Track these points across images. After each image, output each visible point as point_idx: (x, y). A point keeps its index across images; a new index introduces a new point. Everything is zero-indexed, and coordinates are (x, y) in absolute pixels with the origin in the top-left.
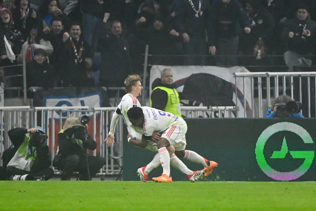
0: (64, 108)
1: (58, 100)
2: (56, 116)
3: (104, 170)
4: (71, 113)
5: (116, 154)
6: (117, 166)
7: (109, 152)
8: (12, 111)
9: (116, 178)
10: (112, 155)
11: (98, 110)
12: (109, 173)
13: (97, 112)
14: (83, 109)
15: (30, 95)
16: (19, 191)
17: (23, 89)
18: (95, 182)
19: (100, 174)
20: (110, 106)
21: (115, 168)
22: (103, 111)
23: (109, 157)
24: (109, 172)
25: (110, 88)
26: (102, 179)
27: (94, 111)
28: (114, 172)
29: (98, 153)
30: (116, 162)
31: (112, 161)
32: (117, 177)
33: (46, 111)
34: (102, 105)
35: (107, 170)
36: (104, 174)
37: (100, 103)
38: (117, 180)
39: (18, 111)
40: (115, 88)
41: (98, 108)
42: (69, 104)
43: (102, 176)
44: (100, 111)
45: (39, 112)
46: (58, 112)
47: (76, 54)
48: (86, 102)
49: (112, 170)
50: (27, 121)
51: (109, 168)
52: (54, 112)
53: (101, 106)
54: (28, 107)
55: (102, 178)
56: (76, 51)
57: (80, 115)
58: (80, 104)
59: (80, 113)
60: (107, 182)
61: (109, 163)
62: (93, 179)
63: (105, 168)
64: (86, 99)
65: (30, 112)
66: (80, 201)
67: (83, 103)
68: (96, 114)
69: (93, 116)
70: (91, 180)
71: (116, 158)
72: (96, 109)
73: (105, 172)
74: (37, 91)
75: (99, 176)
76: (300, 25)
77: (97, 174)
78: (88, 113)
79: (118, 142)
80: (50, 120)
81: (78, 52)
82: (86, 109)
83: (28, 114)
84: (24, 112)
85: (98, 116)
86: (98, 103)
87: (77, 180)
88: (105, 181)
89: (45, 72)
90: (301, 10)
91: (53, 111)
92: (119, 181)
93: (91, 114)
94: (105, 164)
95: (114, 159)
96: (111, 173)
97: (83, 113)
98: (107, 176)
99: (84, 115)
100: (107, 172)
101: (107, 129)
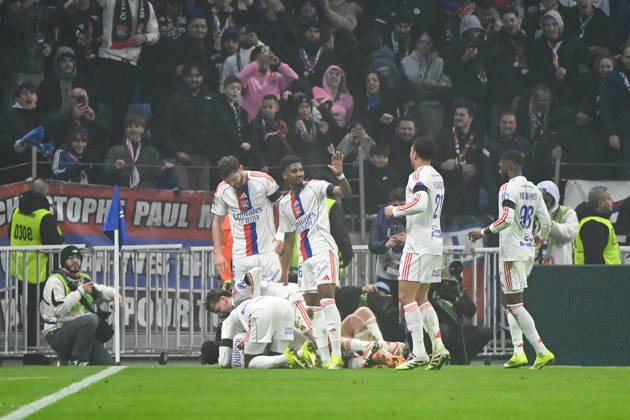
3: (489, 348)
7: (499, 319)
10: (503, 325)
11: (481, 253)
12: (497, 354)
13: (479, 255)
14: (455, 250)
16: (354, 382)
17: (359, 218)
18: (476, 367)
19: (485, 354)
22: (488, 253)
23: (498, 327)
24: (498, 351)
26: (487, 363)
27: (474, 253)
28: (507, 351)
29: (480, 320)
31: (503, 334)
34: (487, 244)
35: (495, 348)
36: (490, 354)
37: (485, 240)
41: (480, 248)
43: (486, 357)
44: (484, 253)
47: (458, 151)
48: (460, 239)
49: (503, 348)
50: (367, 269)
51: (499, 346)
53: (485, 246)
55: (488, 361)
56: (458, 146)
57: (451, 259)
58: (451, 242)
59: (451, 256)
60: (495, 367)
61: (499, 338)
63: (492, 346)
64: (461, 234)
66: (452, 399)
67: (455, 241)
68: (478, 259)
69: (472, 261)
70: (469, 364)
72: (477, 249)
73: (492, 351)
75: (482, 358)
77: (480, 354)
78: (464, 256)
81: (461, 149)
82: (461, 251)
83: (367, 258)
84: (361, 256)
85: (481, 261)
88: (491, 366)
93: (469, 258)
94: (492, 338)
96: (502, 354)
97: (456, 256)
98: (494, 358)
99: (458, 260)
100: (495, 351)
101: (495, 282)
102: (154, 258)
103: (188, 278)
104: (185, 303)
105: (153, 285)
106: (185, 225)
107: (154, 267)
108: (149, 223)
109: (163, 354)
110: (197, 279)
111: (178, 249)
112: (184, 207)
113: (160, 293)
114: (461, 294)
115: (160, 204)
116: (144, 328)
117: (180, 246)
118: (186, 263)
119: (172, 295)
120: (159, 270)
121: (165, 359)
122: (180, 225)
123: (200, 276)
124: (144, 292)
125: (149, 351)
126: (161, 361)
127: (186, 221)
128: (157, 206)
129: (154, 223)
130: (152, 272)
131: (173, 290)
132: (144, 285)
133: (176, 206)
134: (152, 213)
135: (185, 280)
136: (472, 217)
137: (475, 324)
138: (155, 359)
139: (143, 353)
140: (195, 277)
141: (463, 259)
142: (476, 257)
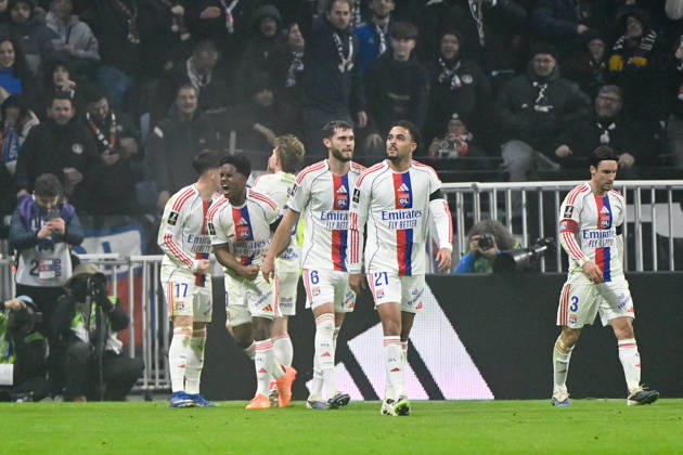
3: (150, 380)
11: (139, 262)
12: (160, 387)
13: (135, 266)
14: (107, 260)
18: (134, 403)
19: (145, 387)
22: (148, 262)
23: (161, 354)
24: (161, 384)
26: (148, 399)
27: (129, 263)
34: (146, 251)
35: (158, 380)
36: (152, 387)
37: (142, 246)
41: (137, 256)
42: (79, 250)
43: (146, 391)
44: (142, 262)
48: (112, 246)
53: (144, 254)
55: (148, 396)
56: (101, 137)
58: (101, 248)
60: (158, 404)
63: (153, 377)
64: (113, 240)
67: (107, 248)
68: (134, 270)
69: (127, 273)
72: (133, 258)
73: (154, 384)
76: (535, 84)
78: (118, 267)
82: (113, 260)
85: (139, 273)
86: (137, 248)
88: (153, 403)
90: (541, 56)
93: (124, 268)
97: (108, 267)
98: (157, 392)
100: (157, 384)
101: (156, 298)
136: (127, 218)
141: (116, 271)
142: (132, 268)
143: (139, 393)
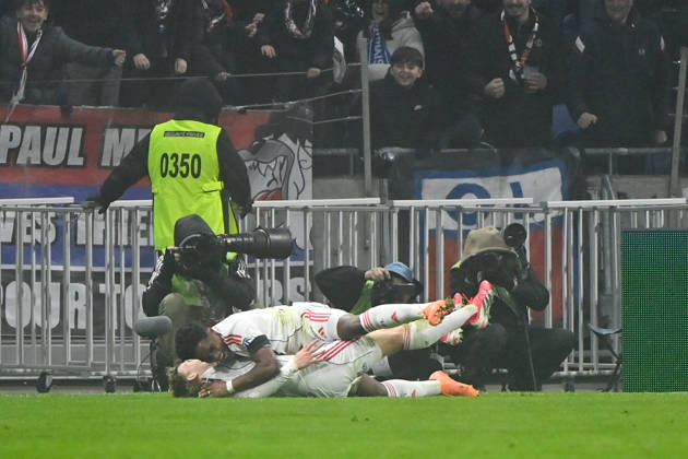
0: (469, 202)
1: (452, 183)
2: (448, 223)
3: (572, 363)
4: (486, 215)
5: (604, 322)
6: (606, 352)
7: (587, 317)
8: (334, 212)
9: (605, 386)
10: (594, 326)
11: (559, 209)
12: (585, 373)
13: (554, 213)
14: (517, 206)
15: (381, 169)
16: (354, 420)
17: (361, 153)
18: (550, 395)
19: (563, 373)
20: (589, 198)
21: (601, 360)
22: (570, 209)
23: (587, 329)
24: (586, 369)
25: (589, 151)
26: (569, 388)
27: (546, 210)
28: (600, 369)
30: (604, 342)
31: (594, 340)
32: (608, 382)
33: (422, 212)
34: (568, 194)
35: (581, 364)
36: (574, 373)
37: (562, 189)
38: (607, 390)
39: (347, 211)
40: (601, 151)
41: (556, 201)
42: (482, 193)
43: (567, 378)
44: (563, 209)
45: (404, 215)
46: (454, 213)
47: (514, 57)
48: (525, 188)
49: (594, 363)
50: (374, 236)
51: (587, 360)
52: (444, 214)
53: (564, 199)
54: (377, 200)
55: (570, 384)
56: (512, 48)
57: (510, 220)
58: (509, 191)
59: (510, 215)
60: (583, 395)
61: (587, 347)
62: (544, 386)
63: (577, 360)
64: (527, 180)
65: (381, 214)
66: (512, 446)
67: (517, 190)
68: (552, 219)
69: (543, 223)
70: (539, 390)
71: (604, 332)
72: (551, 204)
73: (577, 369)
74: (400, 158)
78: (532, 215)
79: (608, 292)
80: (433, 233)
81: (519, 52)
82: (526, 206)
83: (374, 218)
84: (364, 215)
85: (558, 223)
86: (557, 191)
87: (504, 390)
88: (576, 393)
89: (418, 107)
91: (439, 209)
92: (611, 393)
93: (539, 217)
94: (577, 349)
95: (599, 335)
96: (592, 372)
97: (519, 216)
98: (580, 379)
99: (520, 222)
100: (581, 369)
101: (581, 256)
102: (30, 217)
103: (84, 247)
104: (81, 287)
105: (28, 261)
106: (80, 162)
107: (29, 231)
108: (21, 160)
109: (44, 375)
110: (99, 249)
111: (66, 205)
112: (78, 132)
113: (38, 272)
114: (524, 277)
115: (38, 128)
116: (14, 330)
117: (70, 200)
118: (81, 224)
119: (57, 277)
120: (37, 235)
121: (48, 383)
122: (70, 163)
123: (104, 246)
124: (13, 272)
125: (21, 370)
126: (40, 385)
127: (80, 156)
128: (33, 132)
129: (29, 160)
130: (26, 239)
131: (60, 268)
132: (12, 262)
133: (64, 131)
134: (26, 144)
135: (79, 251)
136: (545, 152)
137: (549, 324)
138: (31, 383)
139: (12, 374)
140: (94, 246)
141: (528, 220)
142: (549, 217)
143: (559, 380)
